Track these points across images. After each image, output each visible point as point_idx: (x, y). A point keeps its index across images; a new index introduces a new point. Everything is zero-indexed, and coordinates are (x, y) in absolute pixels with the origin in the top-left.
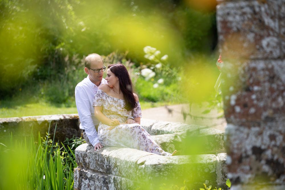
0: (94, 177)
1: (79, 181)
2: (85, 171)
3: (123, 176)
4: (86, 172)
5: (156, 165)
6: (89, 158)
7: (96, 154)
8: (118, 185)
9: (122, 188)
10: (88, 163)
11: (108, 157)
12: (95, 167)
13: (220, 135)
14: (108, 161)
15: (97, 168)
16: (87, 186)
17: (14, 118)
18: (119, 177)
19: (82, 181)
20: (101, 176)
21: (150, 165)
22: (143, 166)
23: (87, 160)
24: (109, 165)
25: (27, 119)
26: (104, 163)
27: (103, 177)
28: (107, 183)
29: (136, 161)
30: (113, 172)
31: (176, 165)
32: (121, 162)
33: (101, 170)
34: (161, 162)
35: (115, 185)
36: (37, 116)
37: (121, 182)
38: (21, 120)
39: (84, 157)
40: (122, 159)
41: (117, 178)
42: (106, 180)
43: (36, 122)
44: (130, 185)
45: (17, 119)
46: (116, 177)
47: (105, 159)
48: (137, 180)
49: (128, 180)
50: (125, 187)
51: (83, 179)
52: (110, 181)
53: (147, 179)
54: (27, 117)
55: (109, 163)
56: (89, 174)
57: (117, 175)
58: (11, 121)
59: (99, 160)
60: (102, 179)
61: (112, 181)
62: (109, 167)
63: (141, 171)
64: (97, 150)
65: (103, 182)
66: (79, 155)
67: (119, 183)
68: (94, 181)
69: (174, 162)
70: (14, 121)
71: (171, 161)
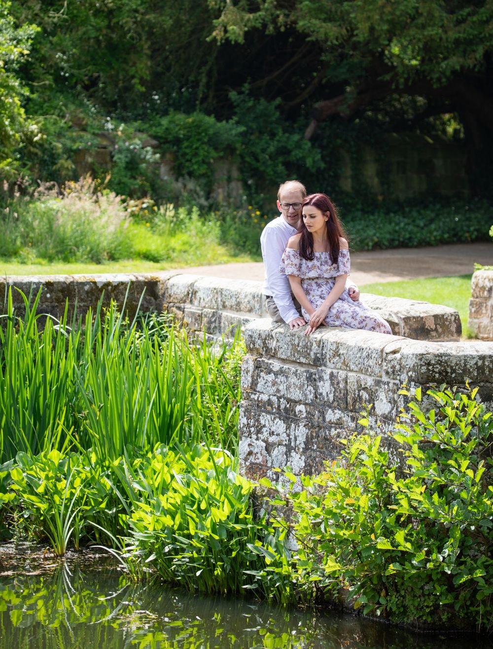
0: (287, 370)
1: (252, 377)
2: (266, 361)
3: (352, 371)
4: (270, 361)
5: (423, 354)
6: (278, 341)
7: (293, 335)
8: (338, 383)
9: (348, 388)
10: (275, 349)
11: (320, 341)
12: (289, 354)
13: (452, 315)
14: (319, 346)
15: (294, 356)
16: (270, 384)
17: (61, 276)
18: (341, 372)
19: (259, 376)
20: (301, 369)
21: (413, 354)
22: (398, 356)
23: (273, 344)
24: (322, 354)
25: (80, 278)
26: (311, 350)
27: (307, 372)
28: (315, 380)
29: (381, 348)
30: (328, 363)
31: (454, 356)
32: (348, 348)
33: (303, 360)
34: (431, 351)
35: (332, 384)
36: (94, 275)
37: (346, 380)
38: (72, 280)
39: (265, 339)
40: (350, 344)
41: (338, 373)
42: (314, 376)
43: (95, 283)
44: (366, 384)
45: (67, 278)
46: (335, 371)
47: (314, 343)
48: (381, 377)
49: (362, 376)
50: (356, 387)
51: (262, 374)
52: (321, 378)
53: (405, 374)
54: (80, 275)
55: (322, 349)
56: (276, 365)
57: (338, 369)
58: (57, 281)
59: (300, 344)
60: (305, 374)
61: (326, 377)
62: (322, 355)
63: (392, 363)
64: (296, 329)
65: (307, 378)
66: (256, 335)
67: (343, 380)
68: (287, 377)
69: (449, 352)
70: (62, 280)
71: (445, 349)
